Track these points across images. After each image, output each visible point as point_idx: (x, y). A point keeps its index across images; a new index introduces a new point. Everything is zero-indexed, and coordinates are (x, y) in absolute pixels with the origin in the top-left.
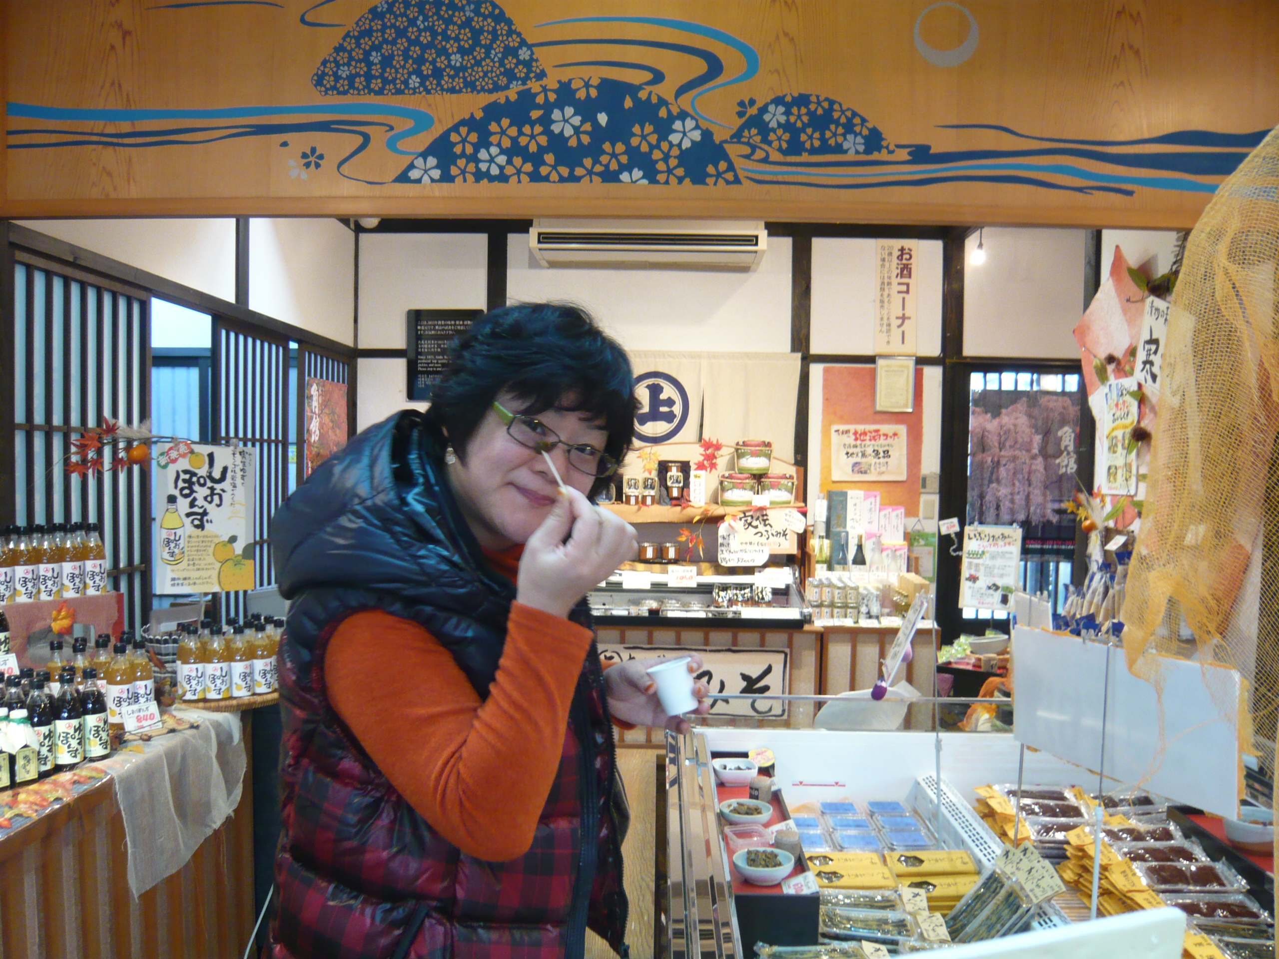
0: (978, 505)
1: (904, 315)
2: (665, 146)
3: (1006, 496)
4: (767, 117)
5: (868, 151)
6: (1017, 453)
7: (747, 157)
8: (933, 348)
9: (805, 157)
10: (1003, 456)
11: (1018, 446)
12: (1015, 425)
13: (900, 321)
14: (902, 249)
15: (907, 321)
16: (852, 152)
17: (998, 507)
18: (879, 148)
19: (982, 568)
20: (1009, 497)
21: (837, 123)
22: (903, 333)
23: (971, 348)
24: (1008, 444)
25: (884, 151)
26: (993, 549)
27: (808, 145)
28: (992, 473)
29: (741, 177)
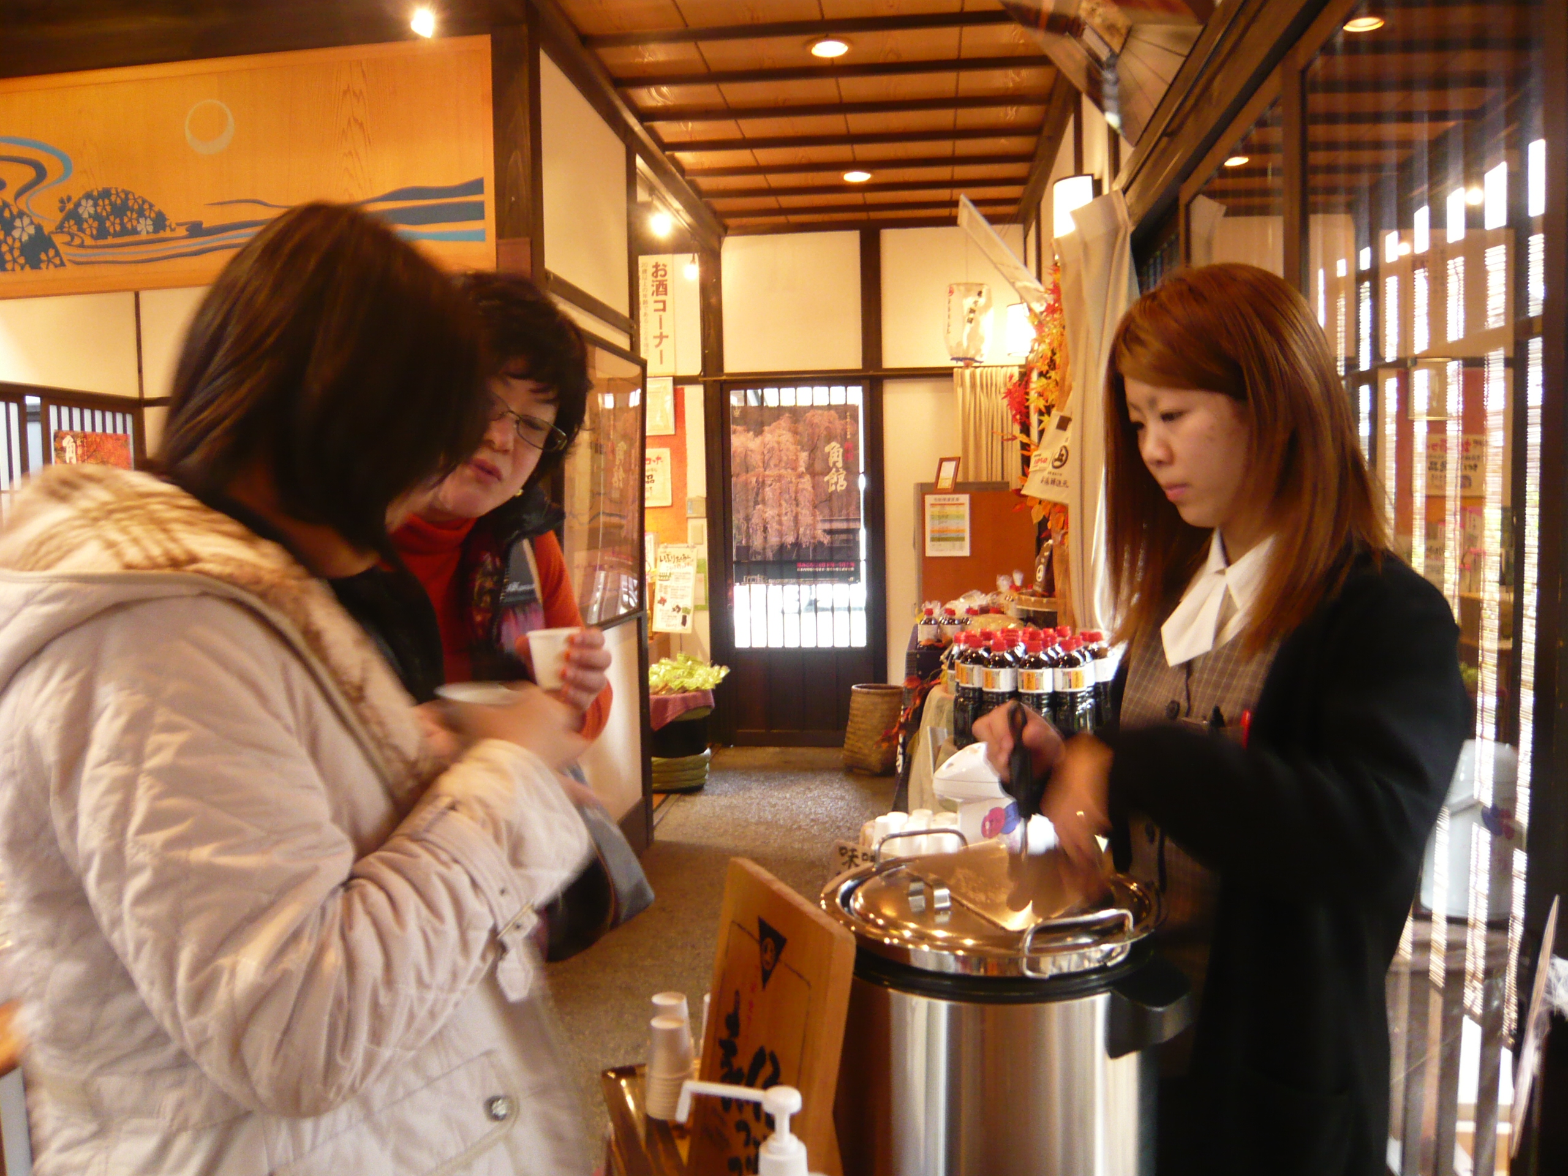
0: (744, 528)
1: (661, 333)
2: (10, 240)
3: (773, 517)
4: (81, 210)
5: (156, 231)
6: (783, 471)
7: (69, 244)
8: (693, 366)
9: (110, 240)
10: (768, 476)
11: (783, 464)
12: (779, 443)
13: (658, 340)
14: (656, 266)
15: (664, 340)
16: (144, 233)
17: (765, 530)
18: (164, 228)
20: (777, 518)
21: (132, 210)
22: (661, 352)
23: (734, 363)
24: (772, 464)
25: (168, 229)
26: (676, 570)
27: (111, 230)
28: (757, 494)
29: (65, 260)
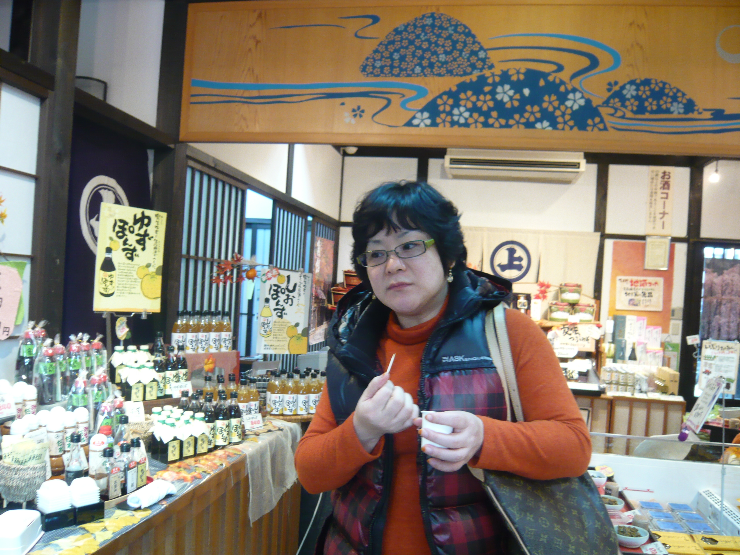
0: (707, 328)
1: (664, 212)
2: (563, 108)
3: (725, 323)
4: (625, 92)
5: (686, 112)
6: (733, 297)
7: (612, 115)
8: (682, 232)
9: (647, 116)
10: (723, 299)
11: (733, 293)
12: (732, 281)
13: (661, 216)
14: (664, 173)
15: (666, 216)
16: (676, 113)
17: (719, 330)
18: (693, 111)
19: (714, 367)
20: (727, 324)
21: (667, 95)
22: (663, 223)
23: (705, 233)
24: (727, 291)
25: (696, 113)
26: (722, 355)
27: (649, 109)
28: (716, 309)
29: (608, 125)
